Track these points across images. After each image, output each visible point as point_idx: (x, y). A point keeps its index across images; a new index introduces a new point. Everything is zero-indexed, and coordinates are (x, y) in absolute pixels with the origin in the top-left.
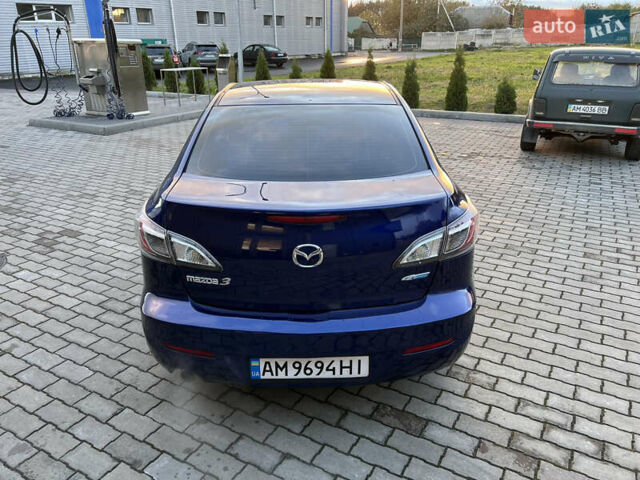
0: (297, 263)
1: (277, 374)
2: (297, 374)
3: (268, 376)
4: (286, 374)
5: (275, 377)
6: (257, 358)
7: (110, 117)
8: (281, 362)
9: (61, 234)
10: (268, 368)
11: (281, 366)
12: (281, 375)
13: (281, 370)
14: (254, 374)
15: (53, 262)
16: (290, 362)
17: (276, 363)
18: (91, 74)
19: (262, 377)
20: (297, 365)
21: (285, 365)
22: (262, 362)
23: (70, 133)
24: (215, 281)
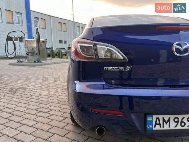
0: (176, 53)
1: (163, 127)
2: (176, 127)
3: (158, 128)
4: (169, 127)
5: (162, 128)
6: (151, 114)
7: (35, 62)
8: (166, 117)
9: (19, 89)
10: (158, 122)
11: (166, 120)
12: (166, 127)
13: (166, 123)
14: (149, 127)
15: (16, 96)
16: (172, 117)
17: (163, 119)
18: (30, 50)
19: (154, 129)
20: (176, 120)
21: (169, 120)
22: (155, 117)
23: (22, 66)
24: (122, 68)
